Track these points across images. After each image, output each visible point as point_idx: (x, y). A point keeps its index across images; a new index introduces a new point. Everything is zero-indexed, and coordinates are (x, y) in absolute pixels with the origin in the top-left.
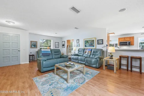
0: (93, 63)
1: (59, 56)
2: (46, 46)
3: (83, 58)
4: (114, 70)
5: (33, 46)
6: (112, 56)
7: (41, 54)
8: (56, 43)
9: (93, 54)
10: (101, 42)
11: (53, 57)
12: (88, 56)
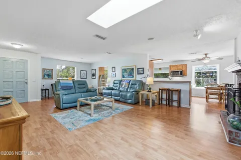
0: (128, 98)
1: (85, 90)
2: (67, 77)
3: (117, 92)
4: (149, 105)
5: (46, 77)
6: (150, 89)
7: (60, 87)
8: (82, 72)
9: (131, 88)
10: (141, 71)
11: (77, 91)
12: (125, 90)
